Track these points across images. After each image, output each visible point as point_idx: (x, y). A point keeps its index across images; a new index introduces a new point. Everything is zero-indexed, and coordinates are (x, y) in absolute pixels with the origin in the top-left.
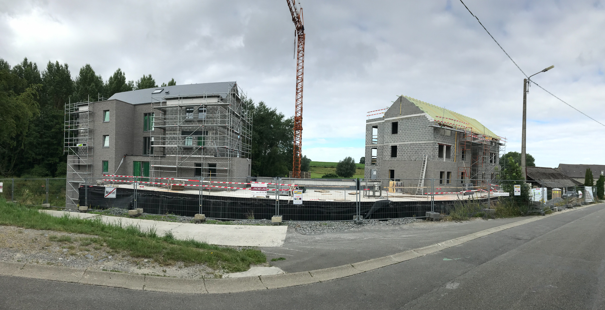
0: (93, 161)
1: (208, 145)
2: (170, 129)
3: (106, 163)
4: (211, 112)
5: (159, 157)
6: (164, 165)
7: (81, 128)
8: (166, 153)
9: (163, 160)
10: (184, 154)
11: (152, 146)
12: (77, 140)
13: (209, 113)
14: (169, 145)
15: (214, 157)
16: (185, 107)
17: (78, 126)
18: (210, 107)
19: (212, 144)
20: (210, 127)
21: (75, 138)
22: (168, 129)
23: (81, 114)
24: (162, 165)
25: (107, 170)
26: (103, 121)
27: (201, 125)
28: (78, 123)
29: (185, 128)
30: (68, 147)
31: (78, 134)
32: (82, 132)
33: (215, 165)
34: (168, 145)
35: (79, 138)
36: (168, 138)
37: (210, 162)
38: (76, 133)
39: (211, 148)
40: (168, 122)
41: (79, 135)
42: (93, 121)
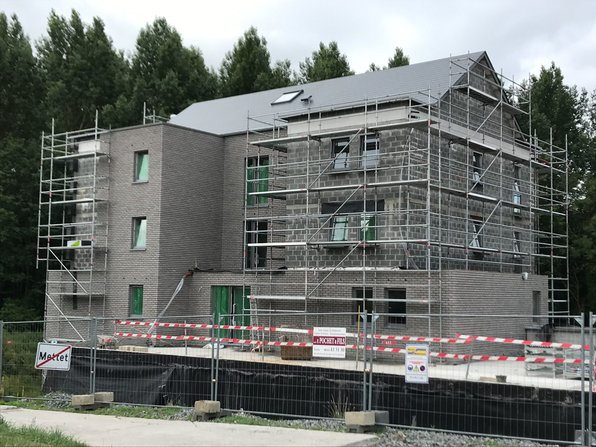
0: (107, 287)
1: (386, 237)
2: (295, 197)
3: (139, 290)
4: (391, 146)
5: (268, 273)
6: (282, 295)
7: (82, 198)
8: (288, 263)
9: (280, 283)
10: (329, 264)
11: (249, 245)
12: (73, 230)
13: (386, 149)
14: (295, 242)
15: (398, 269)
16: (329, 139)
17: (76, 192)
18: (388, 134)
19: (396, 236)
20: (390, 188)
21: (68, 225)
22: (291, 198)
23: (84, 162)
24: (278, 295)
25: (140, 311)
26: (135, 181)
27: (361, 186)
28: (76, 185)
29: (331, 194)
30: (47, 250)
31: (75, 215)
32: (86, 210)
33: (401, 293)
34: (291, 242)
35: (77, 224)
36: (290, 223)
37: (388, 285)
38: (69, 213)
39: (393, 246)
40: (292, 181)
41: (78, 216)
42: (110, 180)
